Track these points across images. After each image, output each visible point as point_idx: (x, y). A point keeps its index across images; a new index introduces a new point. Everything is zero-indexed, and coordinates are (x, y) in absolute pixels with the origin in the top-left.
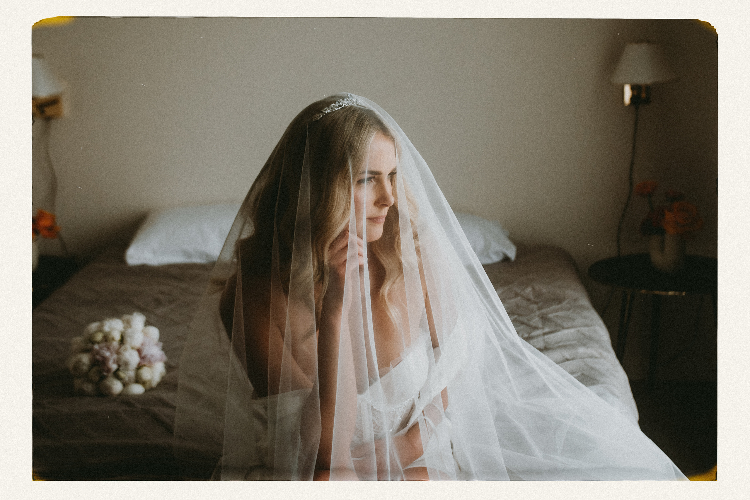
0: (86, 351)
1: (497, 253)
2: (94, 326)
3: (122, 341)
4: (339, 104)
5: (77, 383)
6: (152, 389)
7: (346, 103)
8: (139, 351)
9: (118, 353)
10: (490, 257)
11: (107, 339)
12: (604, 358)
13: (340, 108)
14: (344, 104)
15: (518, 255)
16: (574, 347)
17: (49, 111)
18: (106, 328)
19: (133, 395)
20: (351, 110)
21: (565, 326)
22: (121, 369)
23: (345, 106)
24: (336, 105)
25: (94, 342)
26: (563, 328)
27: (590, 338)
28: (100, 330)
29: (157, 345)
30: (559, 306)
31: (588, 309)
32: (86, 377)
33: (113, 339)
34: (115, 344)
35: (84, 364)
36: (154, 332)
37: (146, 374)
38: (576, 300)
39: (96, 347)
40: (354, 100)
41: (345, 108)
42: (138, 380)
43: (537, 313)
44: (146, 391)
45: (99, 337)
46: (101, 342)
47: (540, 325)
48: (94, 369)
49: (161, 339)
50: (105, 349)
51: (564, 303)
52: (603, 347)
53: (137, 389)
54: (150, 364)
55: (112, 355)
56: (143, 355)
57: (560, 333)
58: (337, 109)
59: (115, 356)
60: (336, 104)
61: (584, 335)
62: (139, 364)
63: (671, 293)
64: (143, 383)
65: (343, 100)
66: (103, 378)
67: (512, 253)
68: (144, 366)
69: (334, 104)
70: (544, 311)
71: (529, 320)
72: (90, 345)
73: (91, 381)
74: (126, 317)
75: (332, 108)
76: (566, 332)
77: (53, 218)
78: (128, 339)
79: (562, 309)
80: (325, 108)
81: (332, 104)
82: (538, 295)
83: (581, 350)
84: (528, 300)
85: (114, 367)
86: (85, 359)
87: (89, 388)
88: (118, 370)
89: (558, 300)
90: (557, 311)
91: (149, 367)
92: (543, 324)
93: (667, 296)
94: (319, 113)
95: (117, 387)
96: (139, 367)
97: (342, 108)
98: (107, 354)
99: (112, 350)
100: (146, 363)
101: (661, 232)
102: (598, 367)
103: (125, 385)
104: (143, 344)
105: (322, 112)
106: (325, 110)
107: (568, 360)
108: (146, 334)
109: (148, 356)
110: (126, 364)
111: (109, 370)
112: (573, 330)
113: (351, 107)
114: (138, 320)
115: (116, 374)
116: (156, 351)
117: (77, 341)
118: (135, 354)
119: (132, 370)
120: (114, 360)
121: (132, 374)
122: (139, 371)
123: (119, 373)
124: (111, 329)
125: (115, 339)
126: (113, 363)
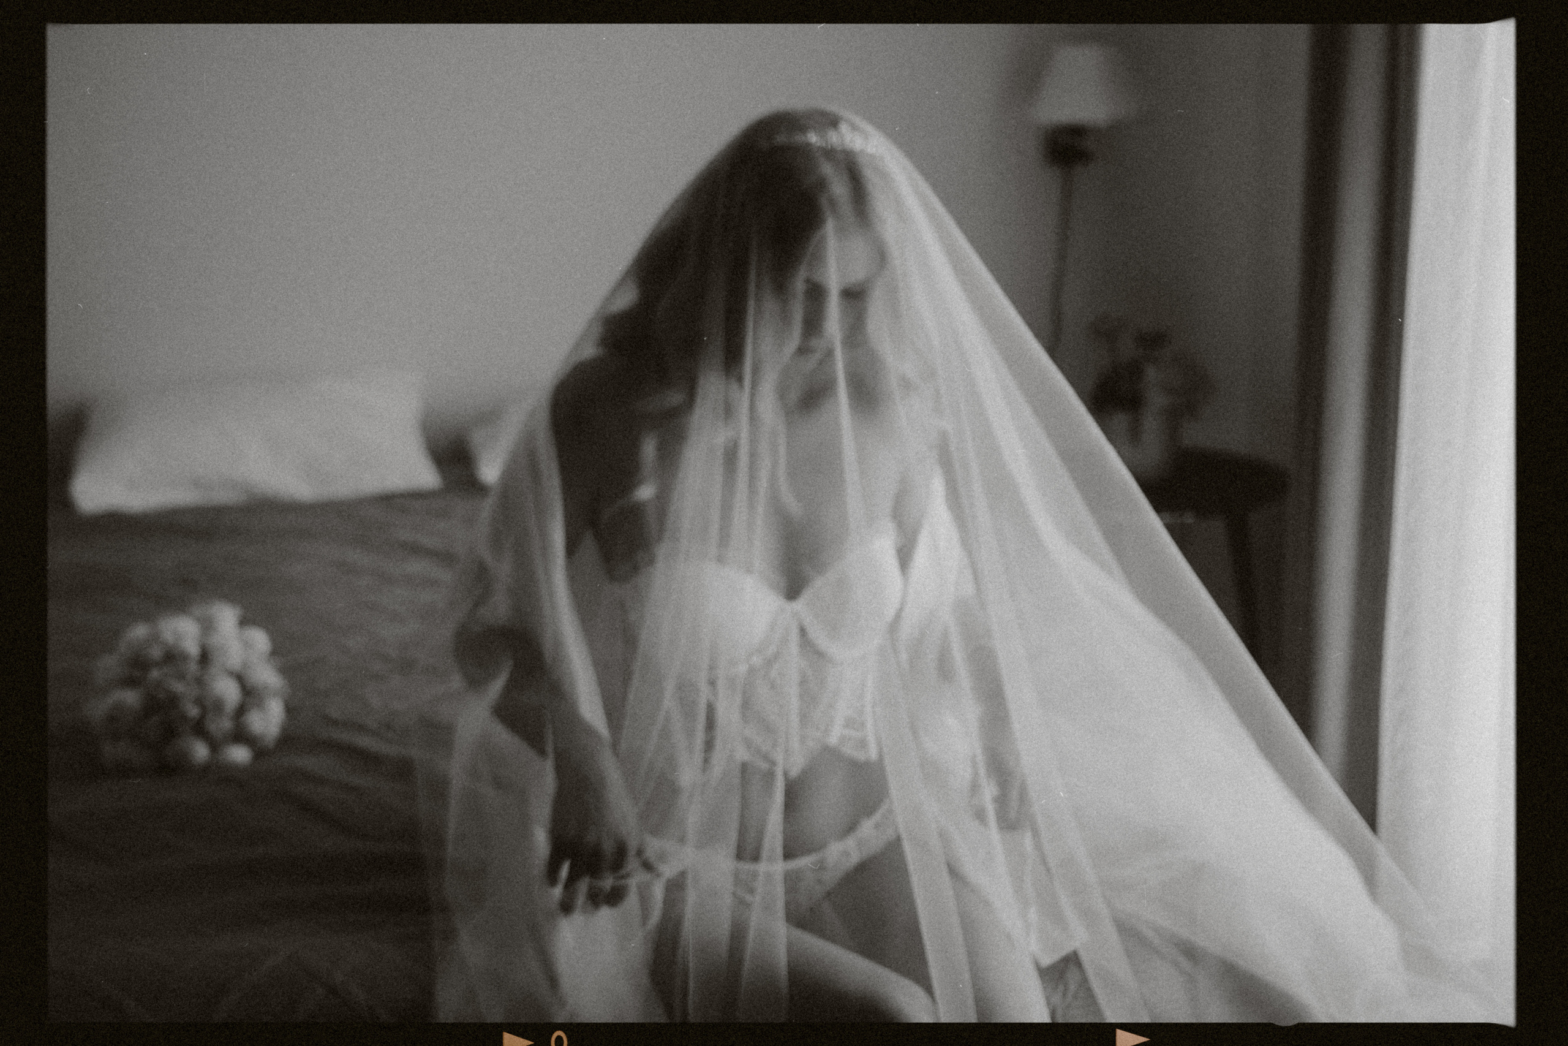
0: (130, 682)
2: (139, 631)
3: (205, 657)
6: (265, 752)
8: (240, 678)
9: (200, 682)
11: (173, 657)
18: (167, 635)
19: (230, 766)
22: (207, 715)
25: (146, 665)
28: (155, 638)
29: (269, 662)
33: (185, 656)
34: (192, 666)
35: (126, 708)
36: (260, 639)
37: (254, 722)
39: (152, 674)
42: (241, 735)
44: (255, 756)
45: (155, 654)
46: (163, 663)
48: (153, 717)
49: (275, 652)
50: (174, 676)
53: (239, 754)
54: (262, 704)
55: (188, 689)
56: (246, 685)
59: (193, 690)
62: (240, 703)
64: (251, 742)
66: (170, 732)
68: (249, 706)
72: (140, 671)
73: (145, 743)
74: (198, 610)
78: (214, 656)
85: (193, 711)
88: (202, 718)
91: (259, 709)
95: (200, 751)
96: (241, 710)
98: (178, 687)
99: (187, 679)
100: (254, 703)
103: (215, 747)
104: (244, 665)
108: (247, 645)
109: (256, 687)
110: (218, 706)
111: (184, 718)
114: (226, 617)
115: (200, 729)
116: (267, 676)
117: (108, 665)
118: (232, 684)
119: (229, 718)
120: (191, 698)
121: (227, 724)
122: (240, 718)
123: (203, 724)
124: (177, 635)
125: (188, 656)
126: (191, 705)
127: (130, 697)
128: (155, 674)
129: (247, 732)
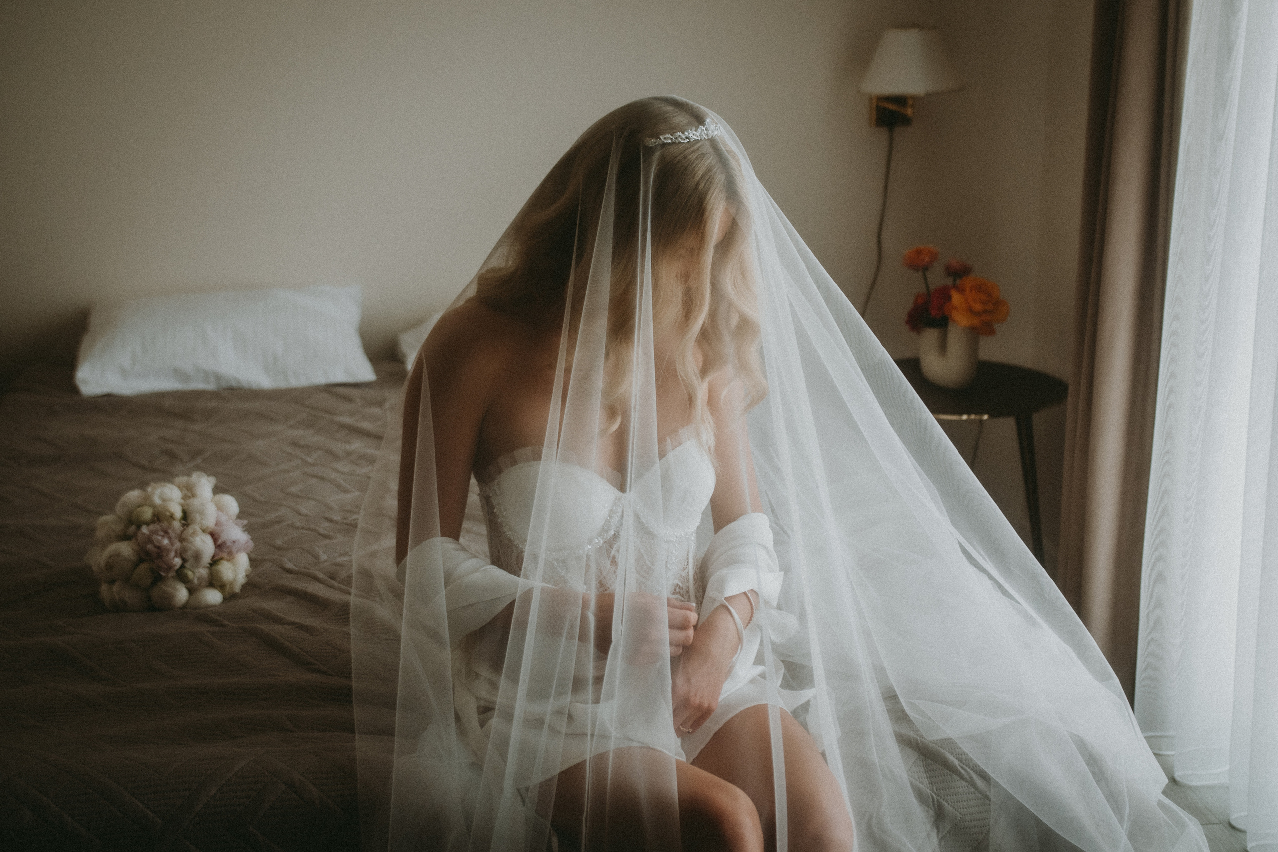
0: (125, 537)
2: (134, 495)
3: (186, 517)
6: (233, 596)
8: (214, 536)
9: (182, 539)
11: (160, 517)
18: (157, 501)
19: (206, 606)
22: (187, 565)
25: (138, 523)
28: (147, 501)
29: (237, 524)
32: (126, 580)
33: (172, 516)
34: (177, 524)
35: (123, 558)
36: (231, 504)
37: (224, 572)
42: (214, 582)
44: (224, 599)
45: (147, 513)
46: (152, 521)
48: (144, 567)
49: (242, 514)
50: (160, 533)
53: (213, 597)
54: (231, 556)
55: (172, 544)
56: (220, 542)
59: (178, 544)
62: (213, 556)
64: (221, 587)
66: (157, 579)
68: (222, 558)
72: (133, 528)
73: (136, 586)
74: (181, 479)
78: (194, 516)
85: (177, 563)
87: (132, 598)
88: (182, 567)
91: (228, 560)
95: (182, 594)
96: (214, 561)
98: (165, 542)
99: (172, 534)
100: (225, 555)
101: (942, 324)
103: (191, 591)
104: (216, 524)
108: (220, 508)
109: (226, 544)
110: (197, 556)
111: (170, 567)
114: (205, 484)
115: (181, 577)
116: (236, 534)
117: (107, 521)
118: (209, 540)
119: (204, 567)
120: (176, 552)
121: (203, 572)
122: (214, 567)
123: (186, 571)
124: (164, 500)
125: (174, 516)
126: (176, 556)
127: (126, 549)
128: (145, 530)
129: (220, 579)
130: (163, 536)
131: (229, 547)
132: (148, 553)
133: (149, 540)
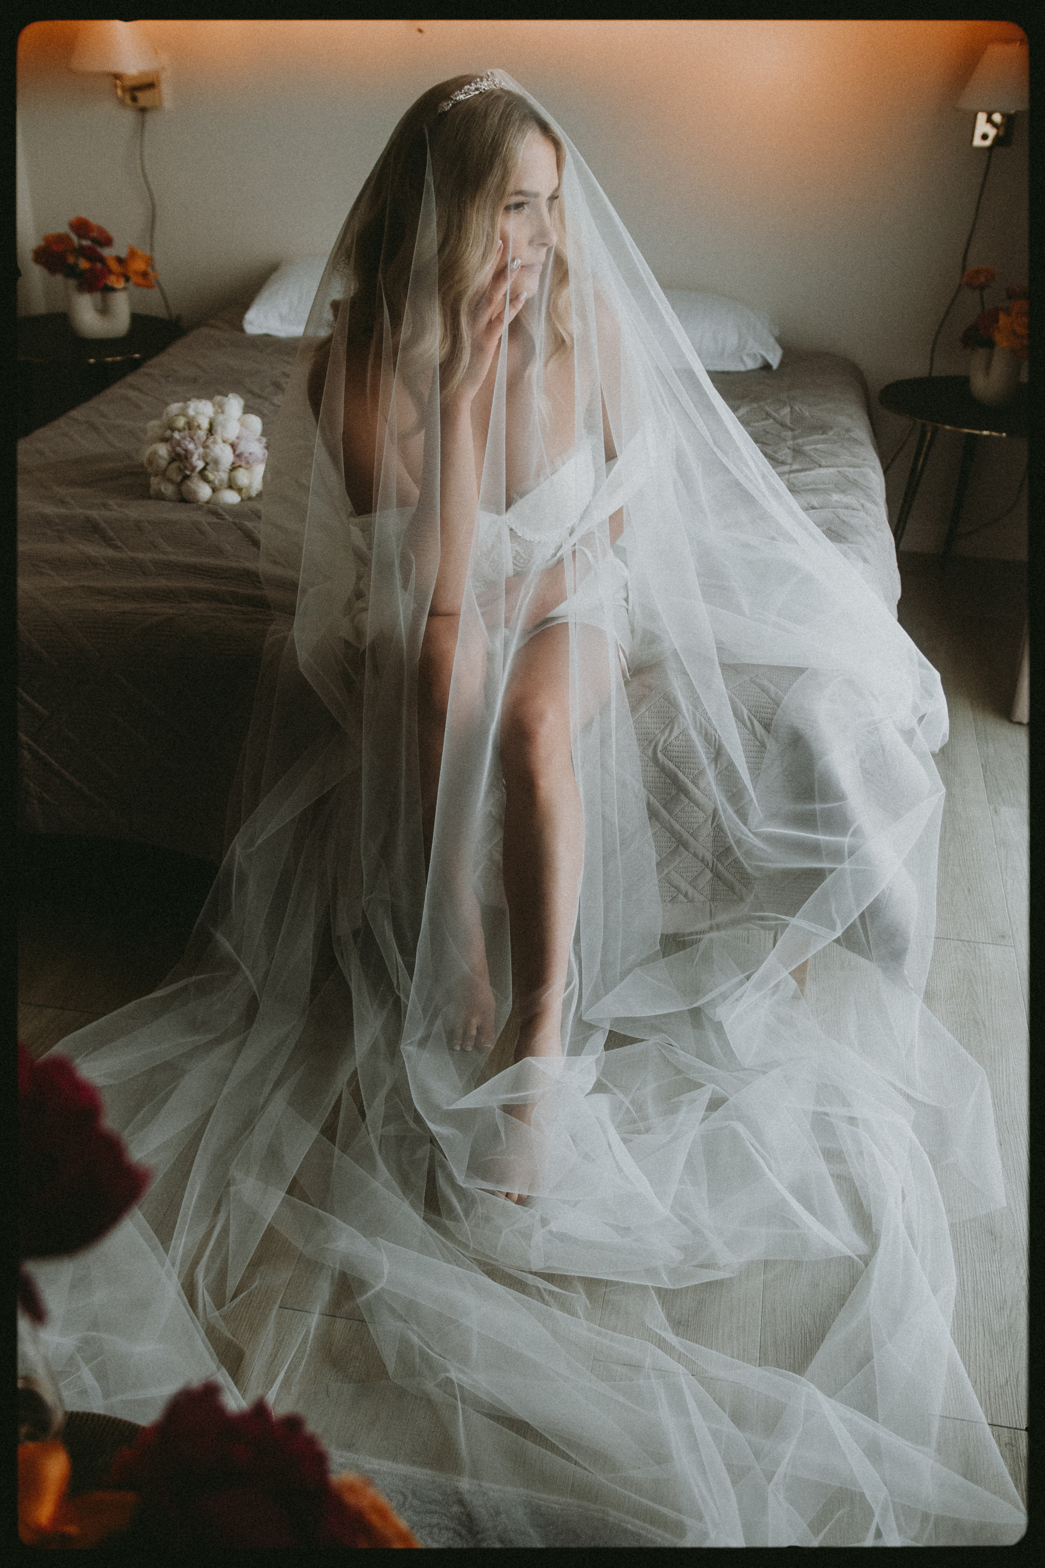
0: (165, 440)
1: (754, 357)
2: (175, 407)
3: (211, 431)
4: (475, 86)
5: (154, 481)
6: (250, 499)
7: (485, 85)
8: (233, 446)
9: (205, 447)
10: (742, 361)
11: (191, 426)
12: (867, 511)
13: (477, 93)
14: (483, 87)
15: (782, 364)
16: (826, 491)
17: (144, 98)
18: (191, 412)
19: (225, 504)
20: (491, 98)
21: (823, 463)
22: (208, 467)
23: (484, 89)
24: (471, 88)
25: (173, 429)
26: (820, 466)
27: (855, 483)
28: (183, 413)
29: (259, 440)
30: (823, 437)
31: (862, 444)
32: (163, 474)
33: (199, 427)
34: (202, 434)
35: (160, 457)
36: (255, 422)
37: (242, 477)
38: (848, 430)
39: (177, 435)
40: (497, 81)
41: (485, 92)
42: (232, 485)
43: (790, 443)
44: (242, 500)
45: (181, 422)
46: (183, 429)
47: (789, 460)
48: (175, 465)
49: (264, 433)
50: (188, 439)
51: (831, 433)
52: (868, 497)
53: (231, 498)
54: (249, 466)
55: (196, 449)
56: (238, 452)
57: (813, 472)
58: (473, 94)
59: (201, 450)
60: (471, 86)
61: (846, 477)
62: (233, 463)
63: (986, 433)
64: (239, 490)
65: (482, 81)
66: (186, 477)
67: (775, 360)
68: (240, 466)
69: (468, 86)
70: (800, 441)
71: (776, 452)
72: (169, 432)
73: (170, 480)
74: (218, 398)
75: (466, 93)
76: (822, 471)
77: (150, 261)
78: (219, 429)
79: (825, 441)
80: (456, 93)
81: (466, 87)
82: (798, 419)
83: (835, 497)
84: (783, 425)
85: (200, 465)
86: (163, 450)
87: (168, 489)
88: (204, 469)
89: (823, 428)
90: (817, 442)
91: (247, 469)
92: (794, 458)
93: (981, 436)
94: (448, 100)
95: (204, 492)
96: (234, 468)
97: (481, 92)
98: (191, 446)
99: (197, 442)
100: (243, 464)
101: (989, 344)
102: (853, 521)
103: (214, 490)
104: (238, 438)
105: (452, 99)
106: (456, 96)
107: (813, 508)
108: (243, 425)
109: (246, 455)
110: (216, 462)
111: (193, 468)
112: (831, 470)
113: (492, 92)
114: (234, 404)
115: (202, 475)
116: (255, 448)
117: (154, 426)
118: (228, 450)
119: (224, 471)
120: (199, 455)
121: (224, 476)
122: (233, 472)
123: (206, 472)
124: (197, 413)
125: (201, 427)
126: (199, 459)
129: (236, 484)
130: (190, 442)
131: (246, 458)
132: (178, 455)
133: (179, 444)
